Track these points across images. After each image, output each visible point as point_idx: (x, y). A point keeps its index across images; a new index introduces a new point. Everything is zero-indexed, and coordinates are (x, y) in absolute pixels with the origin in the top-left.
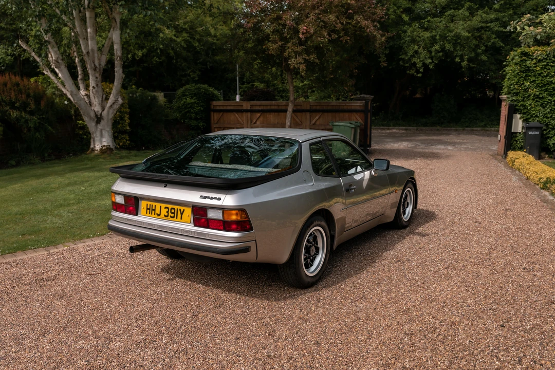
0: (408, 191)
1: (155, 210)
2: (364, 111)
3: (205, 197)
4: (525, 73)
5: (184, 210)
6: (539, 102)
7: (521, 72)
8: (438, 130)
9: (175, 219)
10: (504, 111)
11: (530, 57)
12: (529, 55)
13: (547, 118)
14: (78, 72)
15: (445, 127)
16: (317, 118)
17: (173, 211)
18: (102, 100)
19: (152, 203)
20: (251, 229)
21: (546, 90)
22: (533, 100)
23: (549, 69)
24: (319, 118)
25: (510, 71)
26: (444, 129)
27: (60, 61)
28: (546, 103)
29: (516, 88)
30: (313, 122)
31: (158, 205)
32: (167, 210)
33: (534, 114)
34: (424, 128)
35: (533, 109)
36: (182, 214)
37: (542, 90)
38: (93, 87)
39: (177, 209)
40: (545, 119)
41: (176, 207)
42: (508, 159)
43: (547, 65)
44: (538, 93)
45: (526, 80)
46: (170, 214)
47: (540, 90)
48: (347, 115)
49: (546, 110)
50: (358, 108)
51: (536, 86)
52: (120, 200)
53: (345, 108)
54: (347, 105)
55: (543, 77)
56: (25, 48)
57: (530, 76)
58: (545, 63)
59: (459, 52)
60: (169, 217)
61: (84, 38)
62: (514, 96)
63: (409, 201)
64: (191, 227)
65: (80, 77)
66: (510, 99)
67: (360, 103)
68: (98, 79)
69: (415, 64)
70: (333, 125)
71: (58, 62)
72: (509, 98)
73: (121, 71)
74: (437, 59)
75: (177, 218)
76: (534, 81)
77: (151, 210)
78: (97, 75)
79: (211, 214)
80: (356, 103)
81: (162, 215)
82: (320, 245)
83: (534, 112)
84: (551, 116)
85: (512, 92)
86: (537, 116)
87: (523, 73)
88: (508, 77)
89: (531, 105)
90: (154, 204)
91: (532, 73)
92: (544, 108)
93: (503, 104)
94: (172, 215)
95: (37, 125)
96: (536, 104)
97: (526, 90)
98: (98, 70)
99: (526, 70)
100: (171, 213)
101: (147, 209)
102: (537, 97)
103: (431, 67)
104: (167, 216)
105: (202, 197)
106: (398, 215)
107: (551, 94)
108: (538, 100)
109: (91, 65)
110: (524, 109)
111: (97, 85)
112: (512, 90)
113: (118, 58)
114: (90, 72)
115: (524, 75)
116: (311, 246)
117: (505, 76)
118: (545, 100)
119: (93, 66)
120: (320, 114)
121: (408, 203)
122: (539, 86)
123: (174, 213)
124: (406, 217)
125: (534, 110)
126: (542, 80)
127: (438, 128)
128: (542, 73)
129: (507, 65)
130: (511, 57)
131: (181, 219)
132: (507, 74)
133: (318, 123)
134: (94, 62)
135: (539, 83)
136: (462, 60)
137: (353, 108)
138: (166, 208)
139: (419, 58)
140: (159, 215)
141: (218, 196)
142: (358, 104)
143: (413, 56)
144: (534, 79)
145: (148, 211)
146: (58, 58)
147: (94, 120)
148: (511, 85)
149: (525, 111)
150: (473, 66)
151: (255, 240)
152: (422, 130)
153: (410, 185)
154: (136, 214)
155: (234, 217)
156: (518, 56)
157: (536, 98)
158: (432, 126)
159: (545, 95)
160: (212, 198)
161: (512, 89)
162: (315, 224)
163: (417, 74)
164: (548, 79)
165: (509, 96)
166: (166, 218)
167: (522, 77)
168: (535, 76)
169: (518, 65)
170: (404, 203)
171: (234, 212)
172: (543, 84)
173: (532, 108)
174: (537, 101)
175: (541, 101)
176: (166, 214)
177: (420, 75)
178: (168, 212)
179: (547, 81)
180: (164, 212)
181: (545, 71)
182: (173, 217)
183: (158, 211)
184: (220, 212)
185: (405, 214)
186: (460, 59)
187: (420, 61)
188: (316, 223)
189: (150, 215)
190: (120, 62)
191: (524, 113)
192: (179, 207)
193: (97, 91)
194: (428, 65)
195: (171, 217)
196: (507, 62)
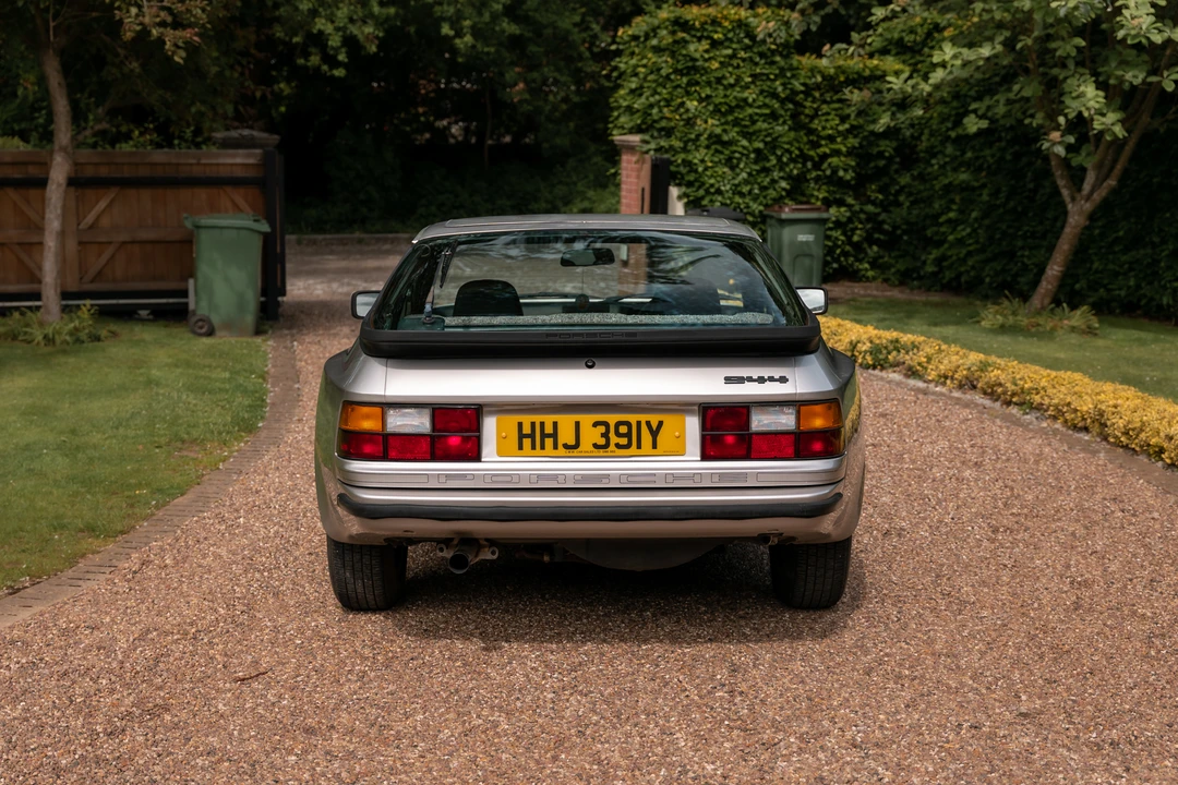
1: (554, 435)
3: (740, 380)
5: (661, 424)
6: (722, 153)
7: (676, 71)
8: (360, 241)
9: (632, 450)
11: (693, 33)
12: (693, 27)
13: (742, 195)
15: (378, 232)
19: (538, 418)
21: (736, 123)
22: (708, 147)
23: (738, 67)
24: (110, 205)
26: (378, 240)
28: (737, 155)
29: (668, 115)
30: (90, 218)
31: (566, 422)
32: (602, 429)
33: (712, 186)
35: (708, 173)
36: (655, 433)
37: (726, 123)
39: (639, 423)
40: (738, 199)
41: (633, 418)
43: (733, 56)
44: (718, 131)
45: (688, 93)
46: (614, 439)
47: (723, 120)
48: (202, 194)
49: (738, 175)
50: (239, 173)
51: (714, 111)
52: (412, 422)
53: (197, 172)
54: (203, 161)
55: (726, 88)
57: (697, 83)
58: (729, 52)
59: (445, 7)
60: (612, 447)
62: (661, 137)
64: (694, 464)
66: (653, 146)
67: (248, 156)
70: (198, 227)
72: (647, 142)
74: (382, 24)
75: (639, 447)
76: (708, 97)
77: (537, 438)
79: (760, 422)
80: (234, 156)
81: (586, 444)
83: (712, 181)
84: (750, 192)
86: (719, 192)
87: (682, 75)
89: (702, 161)
90: (549, 419)
91: (702, 75)
92: (732, 168)
93: (628, 163)
94: (624, 441)
96: (716, 159)
97: (690, 122)
99: (687, 68)
100: (618, 434)
101: (521, 436)
102: (715, 140)
103: (372, 49)
104: (607, 446)
105: (729, 380)
107: (748, 133)
108: (719, 147)
110: (689, 172)
112: (657, 122)
115: (685, 80)
117: (619, 81)
118: (735, 148)
120: (112, 193)
122: (719, 111)
123: (628, 435)
125: (712, 176)
126: (726, 96)
128: (724, 77)
129: (618, 53)
130: (636, 32)
131: (655, 446)
132: (625, 76)
133: (105, 222)
135: (721, 103)
136: (458, 32)
137: (224, 173)
138: (596, 424)
139: (332, 19)
140: (576, 446)
141: (777, 372)
142: (240, 160)
143: (313, 13)
144: (708, 91)
145: (527, 441)
148: (651, 106)
149: (691, 177)
150: (486, 49)
151: (845, 478)
152: (314, 242)
154: (477, 458)
155: (818, 422)
156: (666, 28)
157: (714, 143)
158: (338, 232)
159: (733, 134)
160: (761, 380)
163: (331, 69)
164: (736, 93)
165: (648, 137)
166: (601, 452)
167: (679, 86)
168: (709, 83)
169: (667, 53)
171: (818, 408)
172: (730, 106)
173: (706, 169)
174: (717, 151)
175: (727, 152)
176: (602, 441)
177: (339, 73)
178: (605, 435)
179: (735, 98)
180: (591, 435)
181: (730, 73)
182: (628, 446)
183: (567, 436)
184: (790, 411)
186: (451, 28)
187: (337, 29)
189: (537, 452)
191: (690, 184)
192: (643, 418)
195: (618, 446)
196: (618, 44)
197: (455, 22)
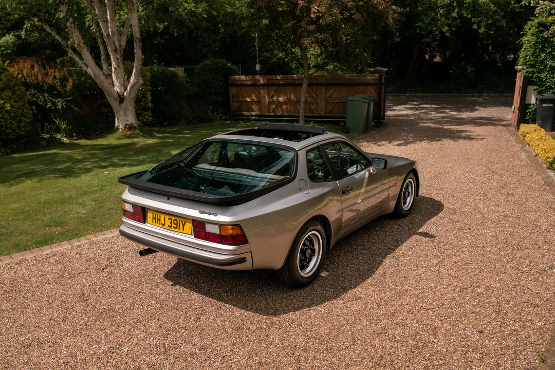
0: (410, 181)
1: (160, 220)
2: (378, 84)
3: (204, 213)
4: (541, 44)
5: (185, 223)
7: (537, 43)
9: (177, 230)
10: (519, 83)
14: (100, 53)
16: (332, 91)
17: (175, 222)
18: (124, 81)
19: (157, 214)
20: (247, 242)
22: (549, 71)
24: (334, 91)
25: (527, 42)
27: (82, 45)
29: (532, 59)
30: (329, 95)
31: (162, 217)
32: (170, 221)
33: (549, 86)
34: (442, 95)
35: (547, 81)
36: (183, 225)
38: (115, 68)
39: (179, 221)
41: (178, 219)
42: (520, 133)
44: (553, 65)
45: (542, 51)
46: (173, 225)
48: (361, 88)
50: (372, 82)
51: (553, 57)
52: (129, 208)
53: (360, 81)
54: (361, 78)
56: (50, 31)
57: (546, 47)
59: (477, 19)
60: (172, 227)
61: (104, 21)
62: (529, 68)
63: (410, 190)
64: (192, 239)
65: (103, 57)
66: (525, 71)
67: (375, 76)
68: (119, 60)
69: (431, 32)
70: (348, 100)
71: (80, 46)
72: (524, 69)
73: (140, 52)
74: (455, 26)
75: (179, 229)
76: (550, 52)
77: (156, 220)
78: (118, 56)
79: (210, 229)
80: (370, 76)
81: (166, 225)
82: (316, 247)
83: (549, 84)
85: (527, 63)
86: (552, 88)
88: (524, 47)
89: (546, 76)
90: (159, 215)
91: (548, 43)
93: (519, 74)
94: (175, 226)
95: (65, 107)
96: (552, 75)
97: (542, 62)
98: (118, 51)
99: (542, 41)
100: (174, 224)
101: (153, 218)
102: (552, 68)
103: (447, 35)
104: (171, 227)
105: (200, 212)
106: (398, 206)
108: (554, 71)
109: (111, 48)
110: (539, 81)
111: (119, 66)
112: (527, 62)
113: (137, 40)
114: (111, 54)
115: (540, 46)
116: (307, 249)
117: (522, 45)
119: (114, 47)
120: (335, 87)
121: (409, 192)
123: (177, 224)
124: (406, 207)
125: (549, 82)
127: (456, 94)
129: (523, 35)
130: (528, 27)
131: (183, 230)
132: (523, 44)
133: (333, 96)
134: (114, 44)
136: (479, 27)
137: (367, 81)
138: (169, 219)
139: (436, 25)
140: (164, 225)
141: (215, 212)
142: (372, 78)
143: (429, 24)
144: (550, 50)
145: (154, 220)
146: (80, 42)
147: (116, 100)
148: (527, 56)
149: (540, 83)
150: (491, 32)
151: (251, 252)
153: (411, 175)
154: (144, 223)
155: (230, 232)
156: (535, 26)
160: (209, 214)
161: (527, 60)
162: (310, 229)
165: (525, 67)
166: (169, 228)
167: (538, 48)
168: (551, 47)
169: (535, 36)
170: (405, 193)
171: (230, 227)
173: (547, 79)
174: (552, 72)
176: (170, 225)
178: (171, 223)
180: (168, 222)
182: (176, 228)
183: (162, 222)
184: (217, 227)
185: (406, 203)
186: (477, 26)
187: (437, 29)
188: (312, 228)
189: (156, 224)
190: (139, 44)
191: (539, 85)
192: (181, 220)
193: (118, 72)
194: (445, 33)
195: (174, 227)
196: (524, 31)
197: (479, 24)
